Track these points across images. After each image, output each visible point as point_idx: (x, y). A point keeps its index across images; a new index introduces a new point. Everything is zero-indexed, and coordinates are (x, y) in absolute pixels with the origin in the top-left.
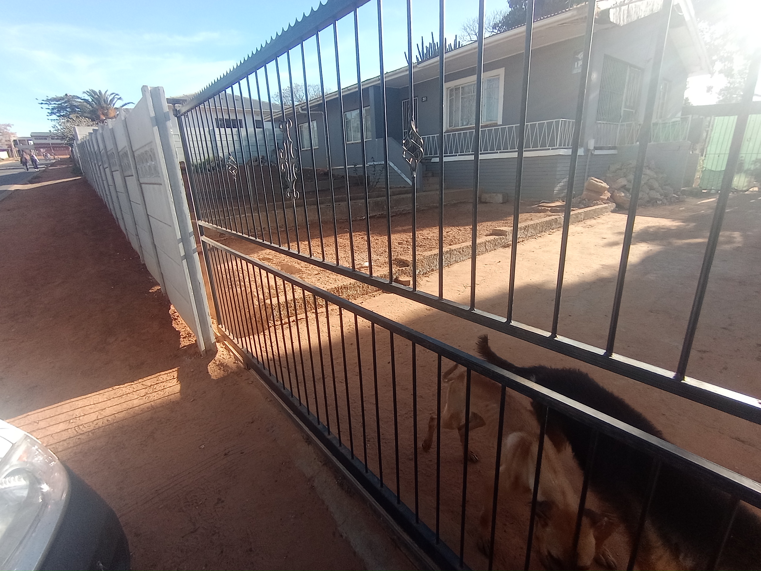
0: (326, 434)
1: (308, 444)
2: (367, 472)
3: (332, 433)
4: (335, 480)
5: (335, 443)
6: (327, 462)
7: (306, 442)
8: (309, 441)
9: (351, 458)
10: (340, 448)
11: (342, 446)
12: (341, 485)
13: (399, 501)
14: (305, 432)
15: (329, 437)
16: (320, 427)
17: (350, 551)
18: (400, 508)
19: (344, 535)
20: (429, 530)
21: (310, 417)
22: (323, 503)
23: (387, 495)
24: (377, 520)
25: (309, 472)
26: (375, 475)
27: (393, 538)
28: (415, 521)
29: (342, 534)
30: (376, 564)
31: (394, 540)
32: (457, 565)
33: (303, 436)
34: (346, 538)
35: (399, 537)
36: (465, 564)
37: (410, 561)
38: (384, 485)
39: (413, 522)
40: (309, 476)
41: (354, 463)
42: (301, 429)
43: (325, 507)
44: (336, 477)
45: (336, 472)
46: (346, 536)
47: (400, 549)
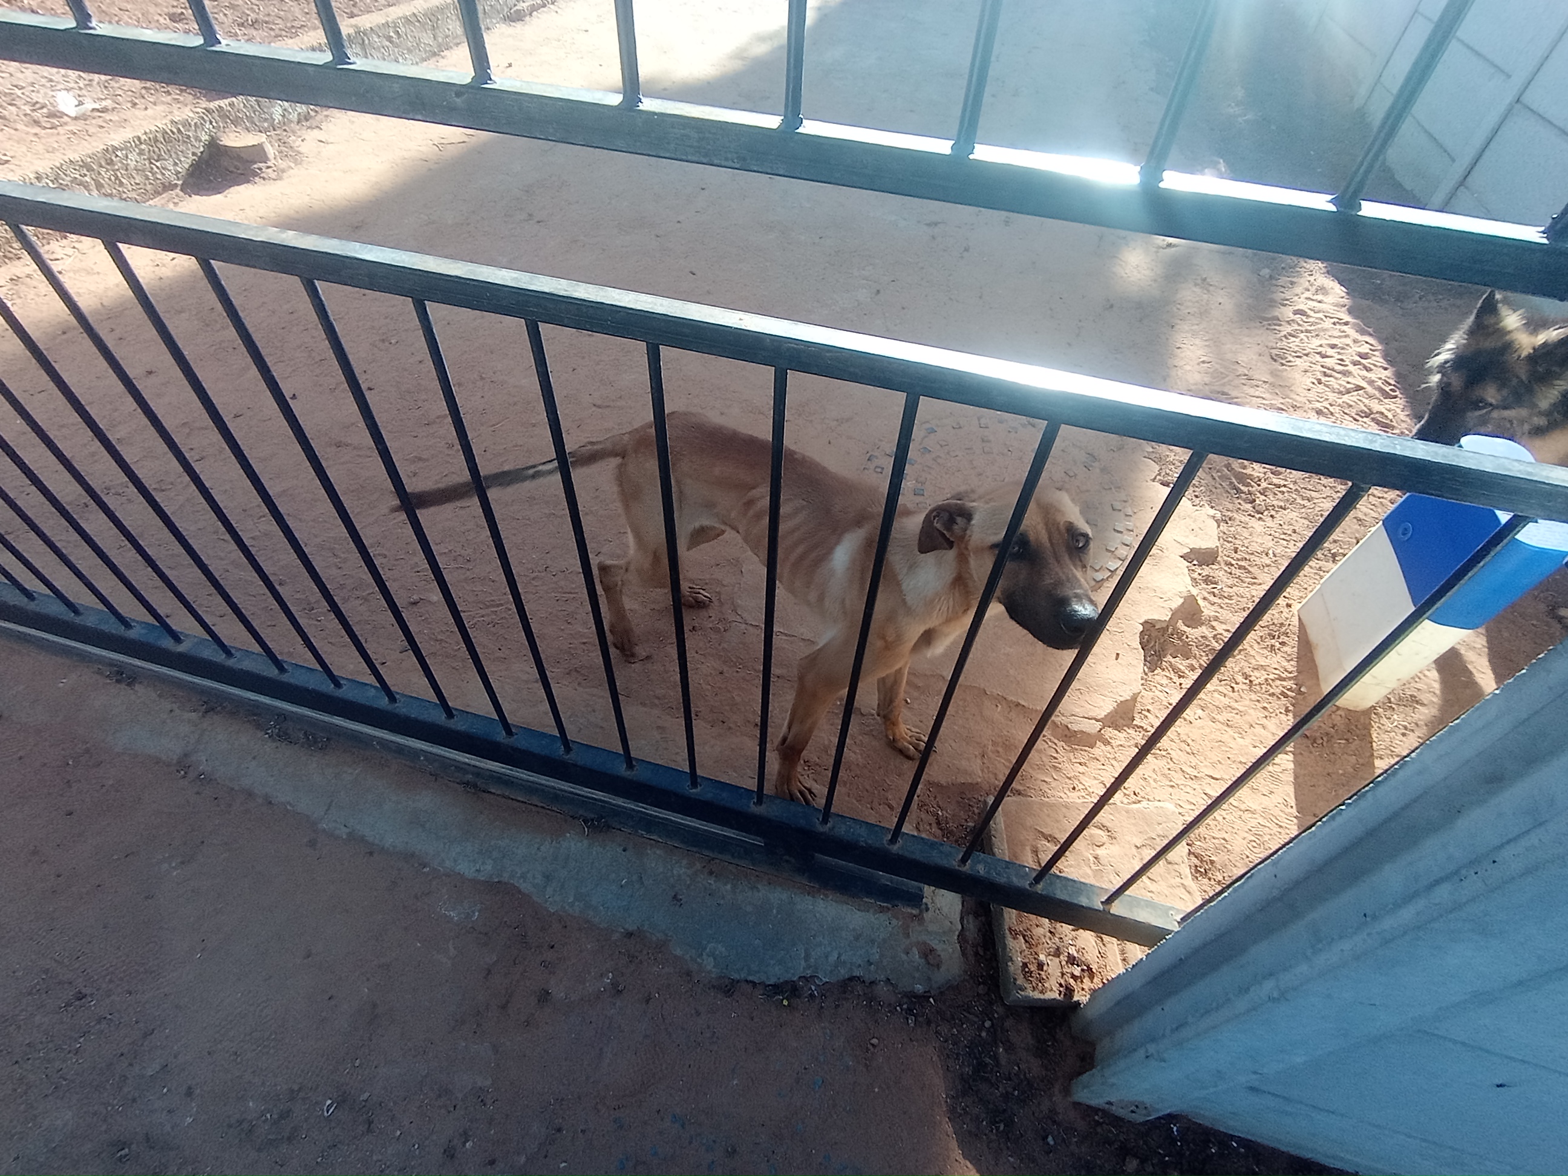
0: (167, 643)
1: (129, 685)
2: (338, 685)
3: (186, 636)
4: (260, 734)
5: (211, 654)
6: (211, 705)
7: (118, 681)
8: (124, 677)
9: (276, 671)
10: (231, 662)
11: (238, 654)
12: (283, 737)
13: (449, 712)
14: (100, 660)
15: (181, 648)
16: (133, 634)
17: (371, 854)
18: (458, 724)
19: (343, 832)
20: (543, 735)
21: (89, 621)
22: (250, 794)
23: (414, 712)
24: (412, 765)
25: (169, 747)
26: (366, 684)
27: (465, 780)
28: (504, 732)
29: (337, 832)
30: (445, 844)
31: (467, 783)
32: (622, 770)
33: (99, 672)
34: (349, 834)
35: (478, 772)
36: (637, 760)
37: (519, 801)
38: (397, 696)
39: (501, 736)
40: (175, 757)
41: (292, 681)
42: (84, 657)
43: (260, 801)
44: (259, 726)
45: (255, 715)
46: (347, 830)
47: (489, 792)
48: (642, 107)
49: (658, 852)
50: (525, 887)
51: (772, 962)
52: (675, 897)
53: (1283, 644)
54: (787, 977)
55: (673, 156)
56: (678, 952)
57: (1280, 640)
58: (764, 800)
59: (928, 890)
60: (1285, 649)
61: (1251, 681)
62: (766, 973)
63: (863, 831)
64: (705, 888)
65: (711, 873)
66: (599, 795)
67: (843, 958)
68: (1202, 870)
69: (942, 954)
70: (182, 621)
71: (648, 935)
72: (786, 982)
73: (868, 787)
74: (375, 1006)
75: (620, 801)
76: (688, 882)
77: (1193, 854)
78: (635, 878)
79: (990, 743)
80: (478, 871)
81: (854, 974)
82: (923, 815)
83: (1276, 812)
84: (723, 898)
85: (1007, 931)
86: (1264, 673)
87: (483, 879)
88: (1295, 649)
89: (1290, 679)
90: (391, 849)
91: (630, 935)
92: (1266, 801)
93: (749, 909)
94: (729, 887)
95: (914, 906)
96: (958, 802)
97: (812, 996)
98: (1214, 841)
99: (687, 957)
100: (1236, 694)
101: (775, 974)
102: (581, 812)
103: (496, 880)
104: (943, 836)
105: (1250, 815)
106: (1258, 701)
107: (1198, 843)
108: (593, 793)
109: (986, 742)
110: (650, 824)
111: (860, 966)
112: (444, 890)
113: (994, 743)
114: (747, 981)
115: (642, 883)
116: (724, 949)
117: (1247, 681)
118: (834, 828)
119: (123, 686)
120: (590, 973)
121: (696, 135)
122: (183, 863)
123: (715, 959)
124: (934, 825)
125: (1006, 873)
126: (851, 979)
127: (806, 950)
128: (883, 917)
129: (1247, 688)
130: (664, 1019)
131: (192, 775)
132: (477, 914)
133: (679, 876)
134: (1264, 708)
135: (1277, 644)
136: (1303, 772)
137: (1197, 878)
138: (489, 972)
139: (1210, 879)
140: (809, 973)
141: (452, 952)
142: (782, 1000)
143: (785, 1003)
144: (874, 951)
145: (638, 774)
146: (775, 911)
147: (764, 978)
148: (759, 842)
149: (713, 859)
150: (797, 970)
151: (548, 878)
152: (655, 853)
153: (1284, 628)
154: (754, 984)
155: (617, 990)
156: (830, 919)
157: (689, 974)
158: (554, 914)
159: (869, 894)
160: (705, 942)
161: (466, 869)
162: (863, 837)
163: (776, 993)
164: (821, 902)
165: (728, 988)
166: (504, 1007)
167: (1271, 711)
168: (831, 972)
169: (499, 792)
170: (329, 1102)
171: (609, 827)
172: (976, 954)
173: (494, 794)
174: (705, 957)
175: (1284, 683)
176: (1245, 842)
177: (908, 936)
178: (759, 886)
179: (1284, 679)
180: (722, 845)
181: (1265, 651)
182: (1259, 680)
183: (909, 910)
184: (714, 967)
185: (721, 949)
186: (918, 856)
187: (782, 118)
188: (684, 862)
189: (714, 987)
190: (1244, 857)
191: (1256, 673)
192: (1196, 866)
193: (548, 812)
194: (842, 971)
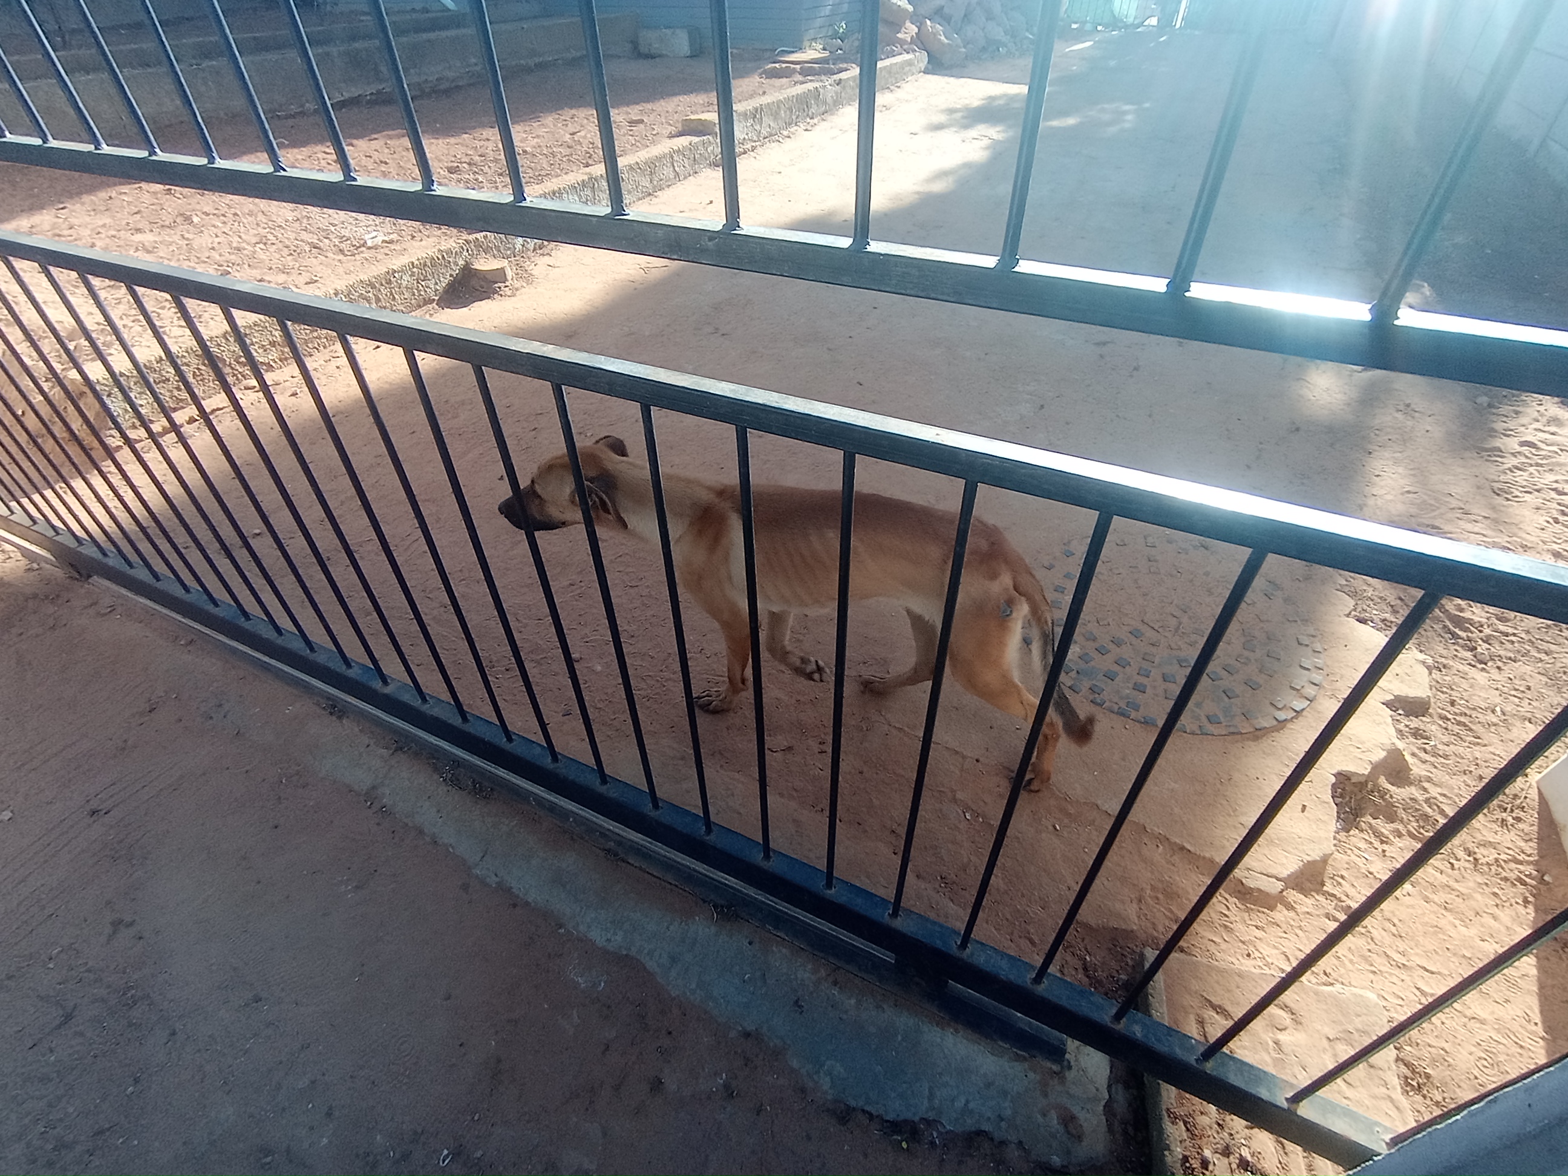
0: (377, 685)
1: (340, 718)
2: (510, 739)
3: (393, 679)
4: (436, 777)
5: (410, 698)
6: (401, 744)
7: (331, 714)
8: (336, 710)
9: (460, 720)
10: (425, 708)
11: (431, 701)
12: (455, 782)
13: (604, 778)
14: (321, 693)
15: (387, 690)
16: (353, 673)
17: (515, 906)
18: (610, 791)
19: (493, 880)
20: (687, 813)
21: (320, 658)
22: (421, 832)
23: (572, 774)
24: (561, 825)
25: (360, 778)
26: (534, 742)
27: (607, 847)
28: (651, 805)
29: (488, 880)
30: (582, 908)
31: (609, 851)
32: (758, 858)
33: (318, 704)
34: (498, 884)
35: (621, 842)
36: (774, 851)
37: (654, 876)
38: (559, 757)
39: (648, 808)
40: (365, 788)
41: (472, 730)
42: (307, 688)
43: (428, 839)
44: (436, 769)
45: (434, 758)
46: (497, 880)
47: (628, 863)
48: (869, 249)
49: (784, 950)
50: (651, 965)
51: (893, 1095)
52: (796, 1002)
53: (1518, 819)
54: (908, 1115)
55: (893, 290)
56: (795, 1064)
57: (1514, 815)
58: (900, 913)
59: (1072, 1045)
60: (1521, 826)
61: (1475, 859)
62: (885, 1105)
63: (1004, 964)
64: (828, 999)
65: (835, 983)
66: (731, 881)
67: (971, 1105)
68: (1414, 1083)
69: (1085, 1125)
70: (392, 667)
71: (766, 1039)
72: (905, 1121)
73: (1009, 917)
74: (499, 1061)
75: (751, 892)
76: (811, 989)
77: (1402, 1060)
78: (758, 974)
79: (1149, 887)
80: (608, 940)
81: (983, 1128)
82: (1069, 958)
83: (1515, 1027)
84: (846, 1012)
85: (1164, 1113)
86: (1494, 851)
87: (612, 949)
88: (1535, 828)
89: (1529, 863)
90: (533, 904)
91: (747, 1035)
92: (1500, 1012)
93: (873, 1030)
94: (853, 1001)
95: (1055, 1061)
96: (1110, 949)
97: (932, 1143)
98: (1430, 1049)
99: (803, 1071)
100: (1456, 872)
101: (894, 1109)
102: (712, 897)
103: (625, 953)
104: (1091, 985)
105: (1478, 1025)
106: (1486, 884)
107: (1408, 1048)
108: (726, 879)
109: (1144, 885)
110: (778, 920)
111: (989, 1118)
112: (576, 955)
113: (1153, 888)
114: (863, 1111)
115: (765, 982)
116: (842, 1070)
117: (1471, 859)
118: (972, 954)
119: (334, 718)
120: (703, 1069)
121: (917, 273)
122: (357, 887)
123: (832, 1079)
124: (1081, 971)
125: (1168, 1040)
126: (980, 1133)
127: (931, 1089)
128: (1019, 1068)
129: (1472, 866)
130: (773, 1137)
131: (376, 806)
132: (603, 984)
133: (803, 980)
134: (1495, 894)
135: (1510, 819)
136: (1550, 982)
137: (1407, 1092)
138: (607, 1048)
139: (1424, 1097)
140: (931, 1115)
141: (576, 1020)
142: (900, 1142)
143: (904, 1145)
144: (1007, 1104)
145: (773, 865)
146: (900, 1038)
147: (881, 1112)
148: (889, 957)
149: (839, 968)
150: (919, 1109)
151: (673, 960)
152: (780, 951)
153: (1519, 801)
154: (871, 1117)
155: (729, 1093)
156: (958, 1057)
157: (803, 1090)
158: (675, 999)
159: (1005, 1037)
160: (823, 1058)
161: (597, 936)
162: (1004, 971)
163: (894, 1132)
164: (951, 1036)
165: (844, 1115)
166: (617, 1088)
167: (1504, 899)
168: (956, 1119)
169: (637, 864)
170: (446, 1152)
171: (737, 916)
172: (1125, 1132)
173: (633, 865)
174: (822, 1074)
175: (1521, 867)
176: (1471, 1058)
177: (1046, 1095)
178: (885, 1006)
179: (1521, 863)
180: (850, 955)
181: (1494, 826)
182: (1487, 859)
183: (1049, 1064)
184: (830, 1088)
185: (839, 1069)
186: (1064, 1002)
187: (998, 258)
188: (810, 966)
189: (828, 1110)
190: (1472, 1077)
191: (1482, 850)
192: (1406, 1078)
193: (681, 891)
194: (969, 1121)
